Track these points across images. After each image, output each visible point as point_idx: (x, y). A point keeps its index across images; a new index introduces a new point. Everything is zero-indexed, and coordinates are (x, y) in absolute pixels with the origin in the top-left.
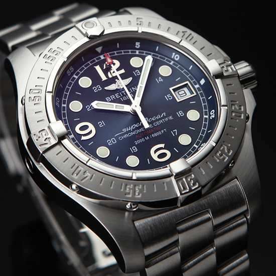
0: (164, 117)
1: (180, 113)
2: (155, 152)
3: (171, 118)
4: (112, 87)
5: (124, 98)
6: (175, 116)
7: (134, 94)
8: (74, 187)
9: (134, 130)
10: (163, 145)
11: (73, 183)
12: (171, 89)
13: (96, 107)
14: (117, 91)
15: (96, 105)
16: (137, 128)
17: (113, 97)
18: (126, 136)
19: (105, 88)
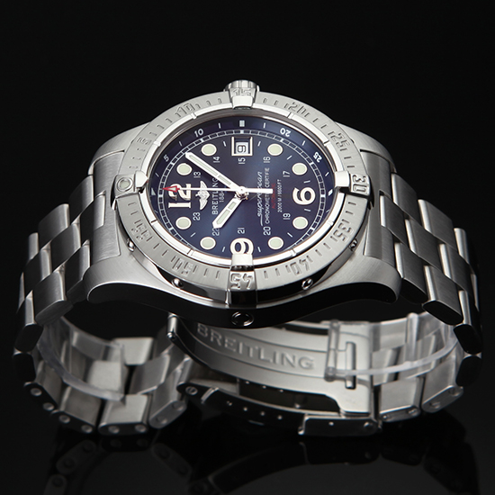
0: (263, 175)
1: (266, 160)
2: (300, 199)
3: (267, 170)
4: (203, 203)
5: (222, 198)
6: (267, 165)
7: (221, 185)
9: (263, 206)
10: (296, 191)
12: (233, 154)
13: (221, 226)
14: (209, 199)
15: (218, 223)
16: (263, 202)
17: (214, 208)
18: (267, 217)
19: (201, 208)
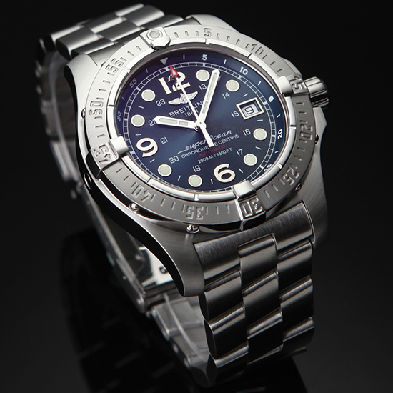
0: (229, 135)
1: (247, 132)
2: (219, 172)
3: (236, 136)
4: (176, 102)
5: (189, 114)
6: (241, 135)
7: (199, 109)
8: (134, 206)
9: (197, 148)
10: (227, 165)
11: (133, 202)
12: (238, 105)
13: (159, 122)
14: (181, 105)
15: (159, 120)
16: (201, 146)
17: (177, 112)
18: (189, 154)
19: (169, 102)
